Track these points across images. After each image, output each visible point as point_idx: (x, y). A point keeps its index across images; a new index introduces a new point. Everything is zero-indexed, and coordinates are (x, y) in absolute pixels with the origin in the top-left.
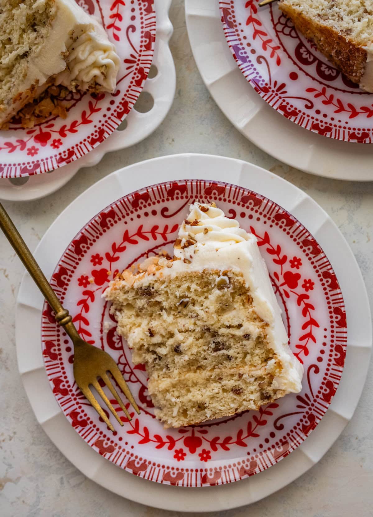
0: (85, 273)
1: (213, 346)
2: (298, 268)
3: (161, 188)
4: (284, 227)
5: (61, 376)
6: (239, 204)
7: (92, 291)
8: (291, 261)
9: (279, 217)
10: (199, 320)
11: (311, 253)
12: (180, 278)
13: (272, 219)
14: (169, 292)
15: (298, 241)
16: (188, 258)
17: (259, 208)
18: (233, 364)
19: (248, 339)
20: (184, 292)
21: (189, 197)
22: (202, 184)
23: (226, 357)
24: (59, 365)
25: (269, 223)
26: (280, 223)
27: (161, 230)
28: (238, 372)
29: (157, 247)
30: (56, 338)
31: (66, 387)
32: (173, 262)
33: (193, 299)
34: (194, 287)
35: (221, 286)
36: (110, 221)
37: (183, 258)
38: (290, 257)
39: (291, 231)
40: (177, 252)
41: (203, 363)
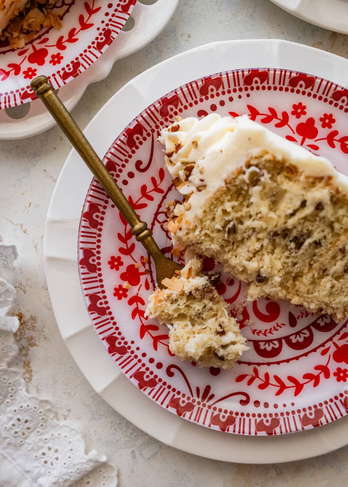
0: (115, 284)
1: (293, 245)
2: (305, 113)
3: (118, 145)
4: (261, 86)
5: (174, 395)
6: (201, 100)
7: (136, 295)
8: (293, 113)
9: (248, 80)
10: (259, 233)
11: (306, 88)
12: (208, 210)
13: (243, 87)
14: (208, 232)
15: (284, 87)
16: (200, 183)
17: (223, 88)
18: (327, 246)
19: (322, 209)
20: (223, 219)
21: (151, 133)
22: (153, 109)
23: (314, 245)
24: (164, 387)
25: (244, 93)
26: (254, 85)
27: (150, 187)
28: (337, 248)
29: (160, 206)
30: (139, 365)
31: (187, 401)
32: (189, 202)
33: (237, 219)
34: (228, 206)
35: (255, 181)
36: (97, 216)
37: (194, 189)
38: (289, 110)
39: (271, 84)
40: (184, 189)
41: (296, 269)
